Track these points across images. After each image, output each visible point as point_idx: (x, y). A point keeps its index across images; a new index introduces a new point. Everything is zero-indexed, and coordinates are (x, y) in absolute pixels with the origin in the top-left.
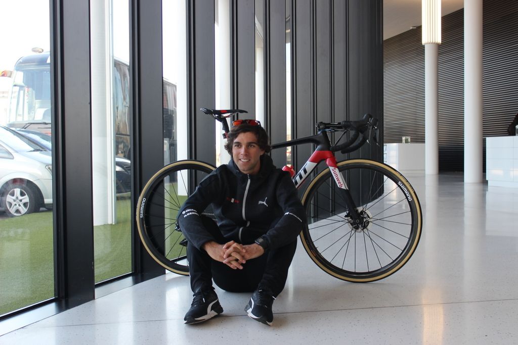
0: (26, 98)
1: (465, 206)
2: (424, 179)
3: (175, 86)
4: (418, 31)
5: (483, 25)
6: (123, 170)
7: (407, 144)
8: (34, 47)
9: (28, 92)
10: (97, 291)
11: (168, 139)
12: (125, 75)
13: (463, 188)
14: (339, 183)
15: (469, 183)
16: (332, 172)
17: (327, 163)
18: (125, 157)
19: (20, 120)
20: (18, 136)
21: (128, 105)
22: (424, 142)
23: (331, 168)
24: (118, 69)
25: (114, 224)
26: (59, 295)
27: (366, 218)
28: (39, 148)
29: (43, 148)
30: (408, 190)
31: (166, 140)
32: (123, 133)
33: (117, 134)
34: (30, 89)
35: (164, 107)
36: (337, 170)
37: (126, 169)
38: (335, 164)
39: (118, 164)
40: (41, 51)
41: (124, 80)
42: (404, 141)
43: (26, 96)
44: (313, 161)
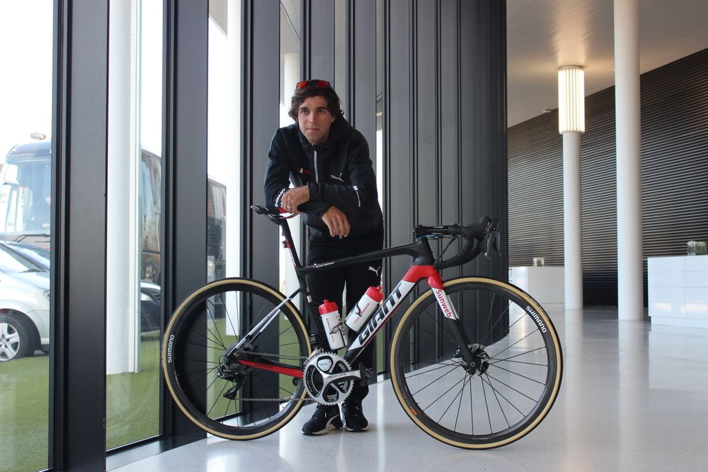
0: (20, 200)
1: (620, 349)
2: (564, 315)
3: (225, 187)
4: (553, 115)
5: (641, 109)
6: (151, 300)
7: (539, 268)
8: (33, 132)
9: (23, 193)
10: (110, 461)
11: (213, 257)
12: (156, 171)
13: (617, 326)
14: (447, 310)
15: (624, 321)
16: (437, 296)
17: (429, 282)
18: (154, 282)
19: (10, 230)
20: (8, 252)
21: (159, 212)
22: (563, 265)
23: (435, 290)
24: (148, 163)
25: (136, 372)
26: (54, 465)
27: (483, 358)
28: (35, 267)
29: (41, 268)
30: (541, 318)
31: (211, 260)
32: (152, 250)
33: (144, 251)
34: (27, 189)
35: (208, 215)
36: (443, 293)
37: (156, 298)
38: (440, 284)
39: (143, 291)
40: (42, 137)
41: (155, 178)
42: (536, 264)
43: (20, 198)
44: (410, 280)
